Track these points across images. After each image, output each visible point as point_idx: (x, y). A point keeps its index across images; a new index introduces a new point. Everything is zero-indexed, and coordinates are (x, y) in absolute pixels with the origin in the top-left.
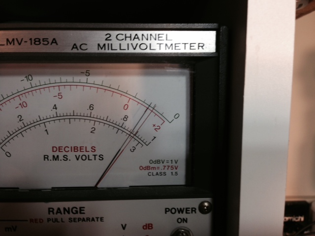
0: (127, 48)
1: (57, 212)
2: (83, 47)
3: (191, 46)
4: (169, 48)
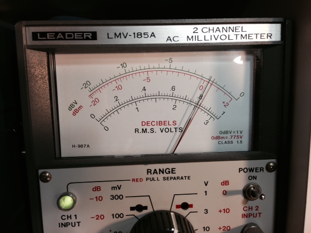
0: (210, 39)
1: (154, 173)
2: (176, 39)
3: (261, 36)
4: (244, 38)
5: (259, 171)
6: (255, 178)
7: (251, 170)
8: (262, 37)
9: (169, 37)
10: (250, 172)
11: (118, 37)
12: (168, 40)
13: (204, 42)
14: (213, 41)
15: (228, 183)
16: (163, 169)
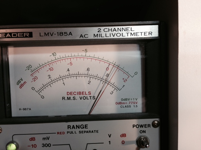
0: (109, 36)
1: (73, 128)
2: (86, 36)
4: (133, 35)
5: (147, 127)
6: (144, 132)
7: (142, 126)
8: (145, 34)
9: (81, 35)
10: (141, 127)
11: (47, 35)
12: (81, 37)
13: (105, 38)
14: (112, 37)
15: (125, 135)
16: (79, 125)
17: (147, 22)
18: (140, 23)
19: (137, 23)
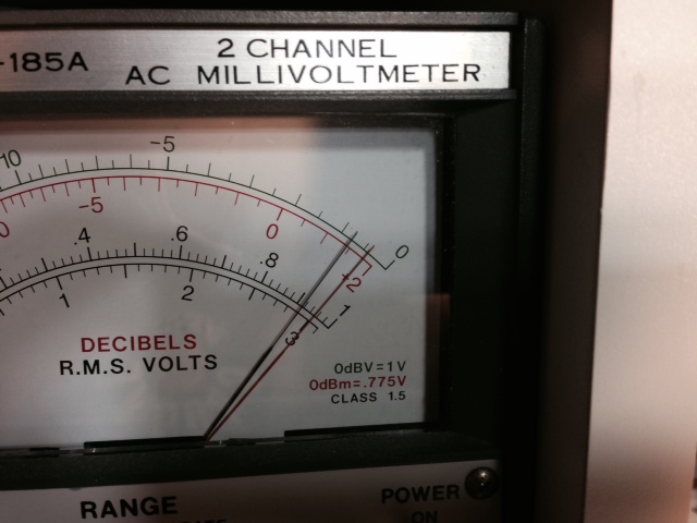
1: (104, 513)
3: (445, 73)
4: (387, 77)
6: (432, 517)
7: (421, 494)
9: (135, 68)
10: (417, 499)
12: (131, 77)
13: (255, 86)
14: (289, 85)
16: (134, 501)
17: (460, 17)
18: (426, 17)
19: (412, 17)
